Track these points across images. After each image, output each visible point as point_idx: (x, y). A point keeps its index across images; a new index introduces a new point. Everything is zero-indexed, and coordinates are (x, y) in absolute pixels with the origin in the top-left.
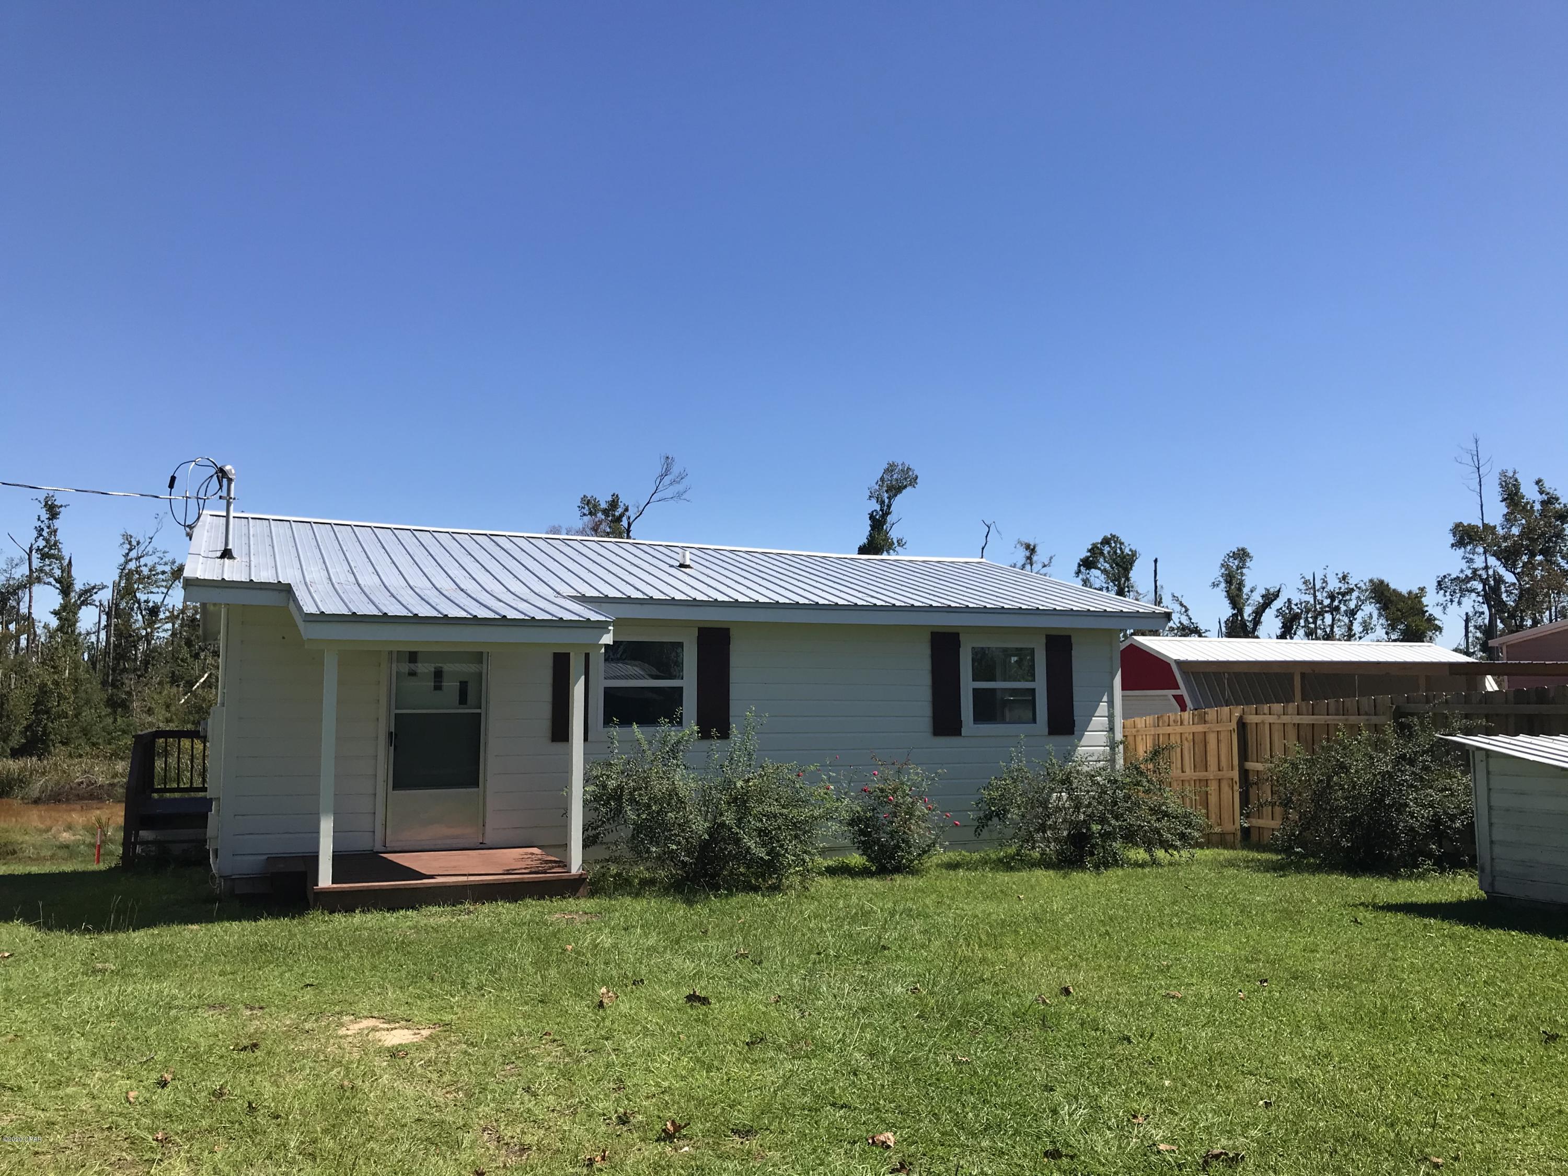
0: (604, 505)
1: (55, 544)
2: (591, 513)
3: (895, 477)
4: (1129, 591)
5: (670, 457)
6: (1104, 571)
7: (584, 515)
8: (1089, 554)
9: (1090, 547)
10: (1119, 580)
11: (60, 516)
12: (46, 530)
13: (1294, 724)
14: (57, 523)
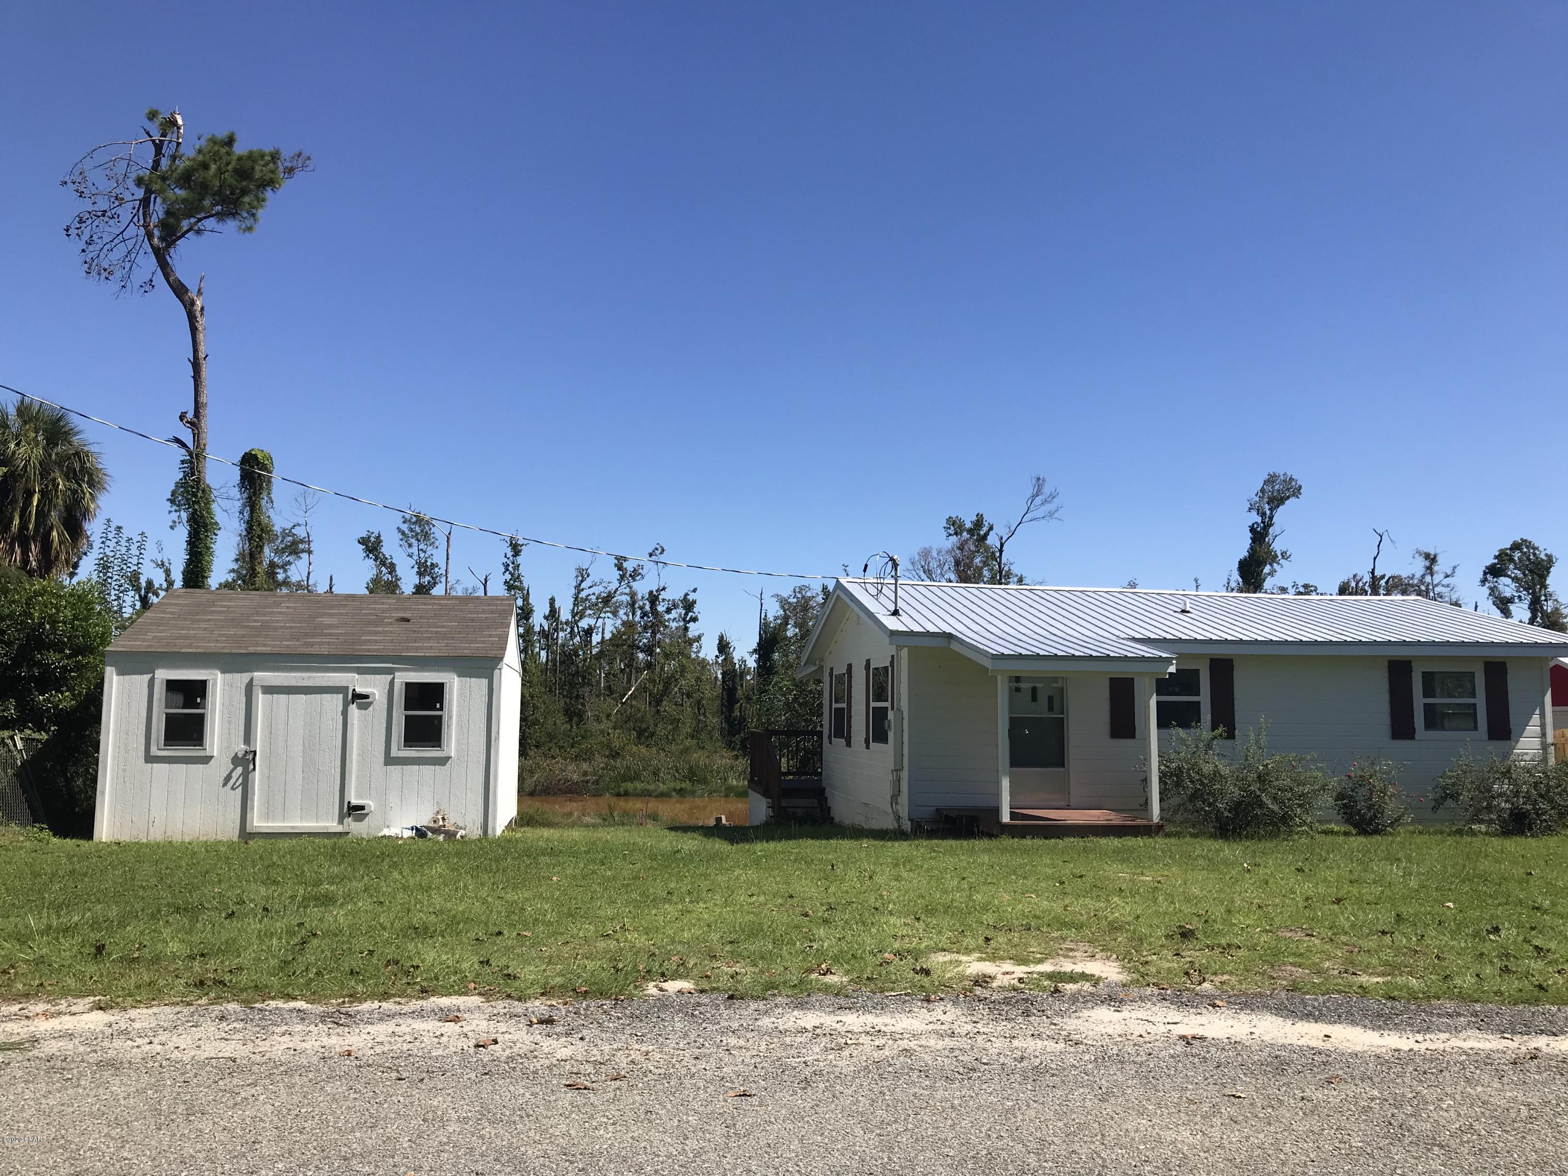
0: (968, 525)
1: (518, 577)
2: (956, 534)
3: (1277, 487)
4: (1546, 600)
5: (1041, 478)
6: (1515, 579)
7: (950, 535)
8: (1496, 561)
9: (1497, 554)
10: (1533, 587)
11: (522, 553)
12: (511, 565)
14: (519, 559)
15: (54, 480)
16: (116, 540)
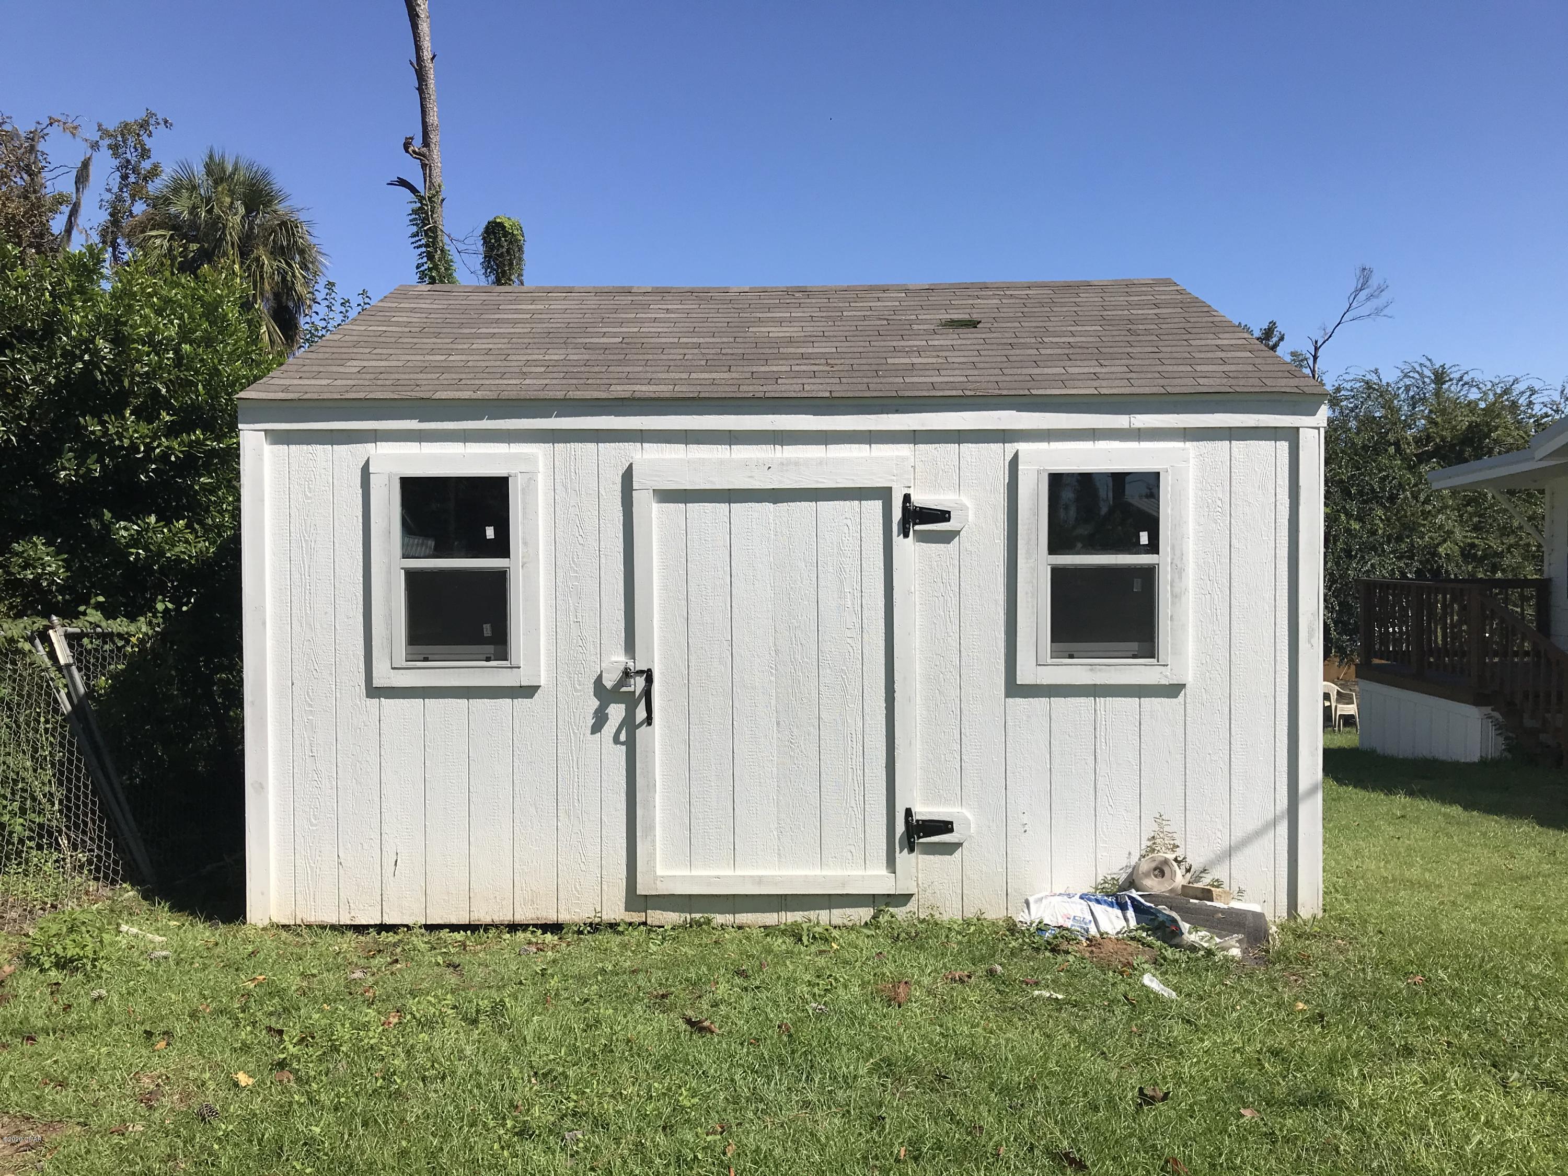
0: (1257, 333)
15: (257, 259)
16: (326, 303)
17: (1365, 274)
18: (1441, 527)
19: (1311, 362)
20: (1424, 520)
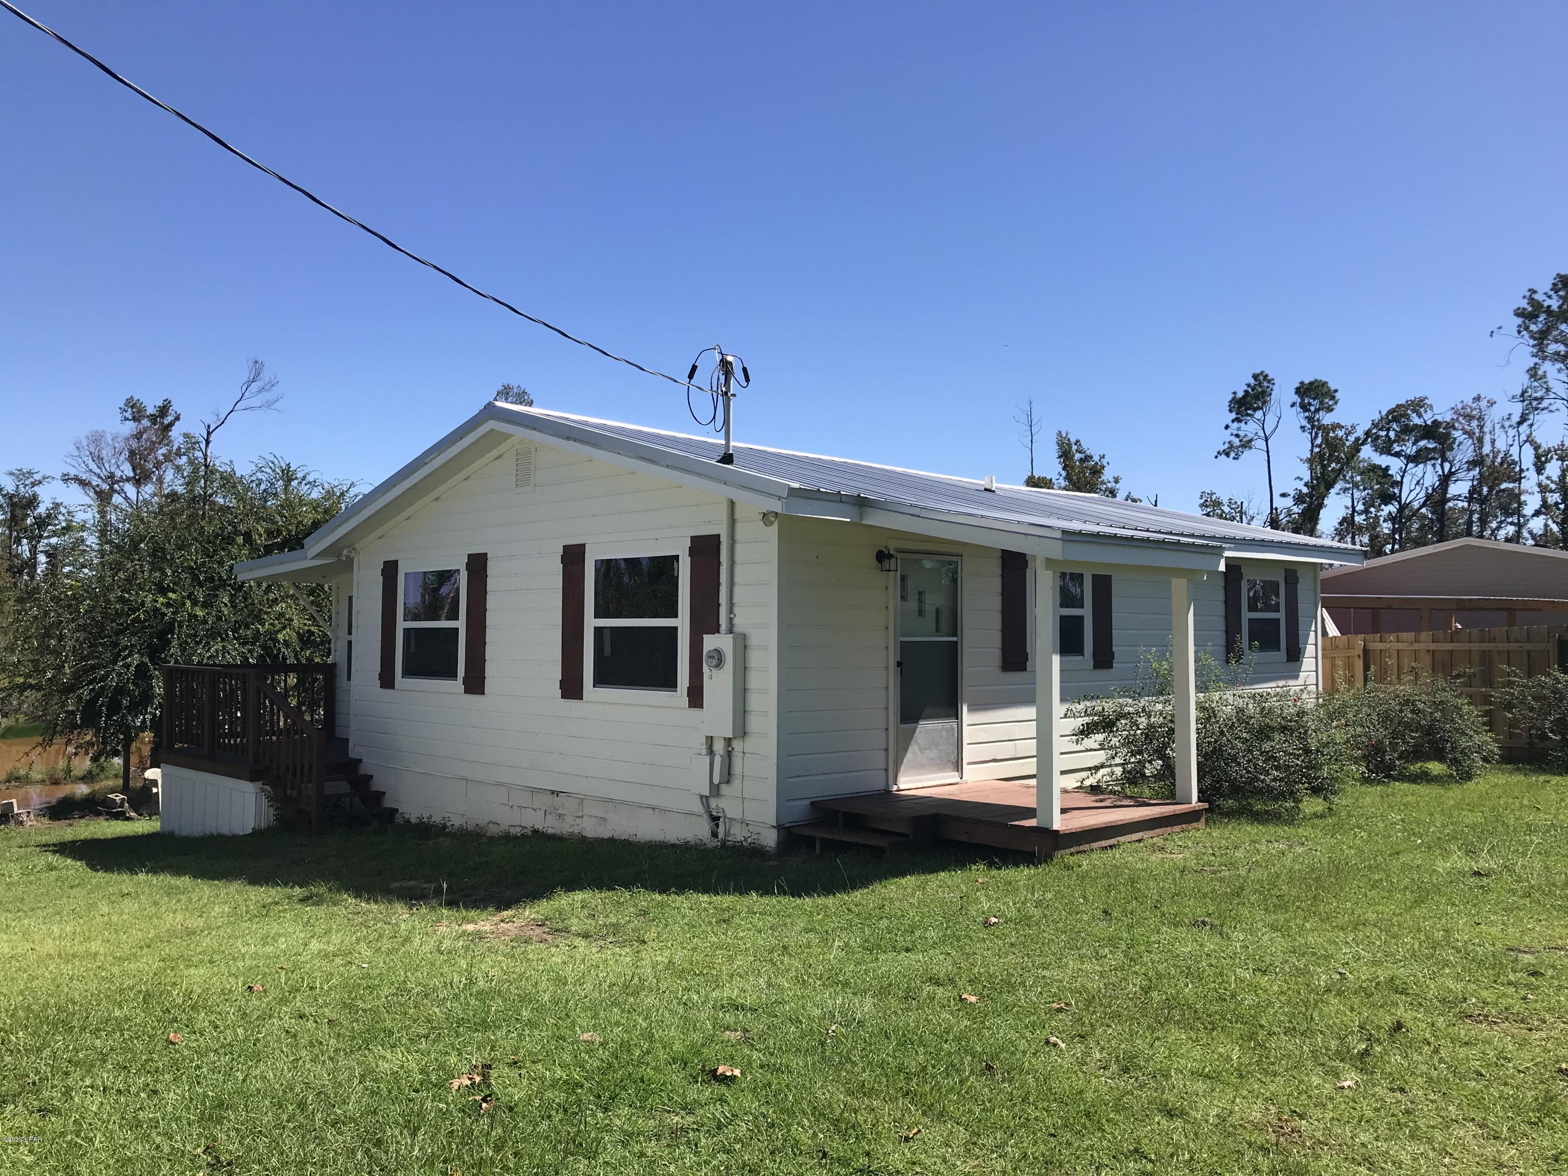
0: (151, 410)
2: (134, 419)
5: (260, 361)
7: (126, 418)
13: (1429, 651)
17: (257, 368)
18: (282, 615)
19: (203, 446)
20: (268, 608)
